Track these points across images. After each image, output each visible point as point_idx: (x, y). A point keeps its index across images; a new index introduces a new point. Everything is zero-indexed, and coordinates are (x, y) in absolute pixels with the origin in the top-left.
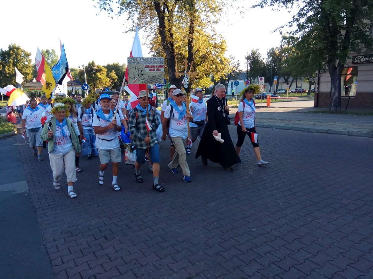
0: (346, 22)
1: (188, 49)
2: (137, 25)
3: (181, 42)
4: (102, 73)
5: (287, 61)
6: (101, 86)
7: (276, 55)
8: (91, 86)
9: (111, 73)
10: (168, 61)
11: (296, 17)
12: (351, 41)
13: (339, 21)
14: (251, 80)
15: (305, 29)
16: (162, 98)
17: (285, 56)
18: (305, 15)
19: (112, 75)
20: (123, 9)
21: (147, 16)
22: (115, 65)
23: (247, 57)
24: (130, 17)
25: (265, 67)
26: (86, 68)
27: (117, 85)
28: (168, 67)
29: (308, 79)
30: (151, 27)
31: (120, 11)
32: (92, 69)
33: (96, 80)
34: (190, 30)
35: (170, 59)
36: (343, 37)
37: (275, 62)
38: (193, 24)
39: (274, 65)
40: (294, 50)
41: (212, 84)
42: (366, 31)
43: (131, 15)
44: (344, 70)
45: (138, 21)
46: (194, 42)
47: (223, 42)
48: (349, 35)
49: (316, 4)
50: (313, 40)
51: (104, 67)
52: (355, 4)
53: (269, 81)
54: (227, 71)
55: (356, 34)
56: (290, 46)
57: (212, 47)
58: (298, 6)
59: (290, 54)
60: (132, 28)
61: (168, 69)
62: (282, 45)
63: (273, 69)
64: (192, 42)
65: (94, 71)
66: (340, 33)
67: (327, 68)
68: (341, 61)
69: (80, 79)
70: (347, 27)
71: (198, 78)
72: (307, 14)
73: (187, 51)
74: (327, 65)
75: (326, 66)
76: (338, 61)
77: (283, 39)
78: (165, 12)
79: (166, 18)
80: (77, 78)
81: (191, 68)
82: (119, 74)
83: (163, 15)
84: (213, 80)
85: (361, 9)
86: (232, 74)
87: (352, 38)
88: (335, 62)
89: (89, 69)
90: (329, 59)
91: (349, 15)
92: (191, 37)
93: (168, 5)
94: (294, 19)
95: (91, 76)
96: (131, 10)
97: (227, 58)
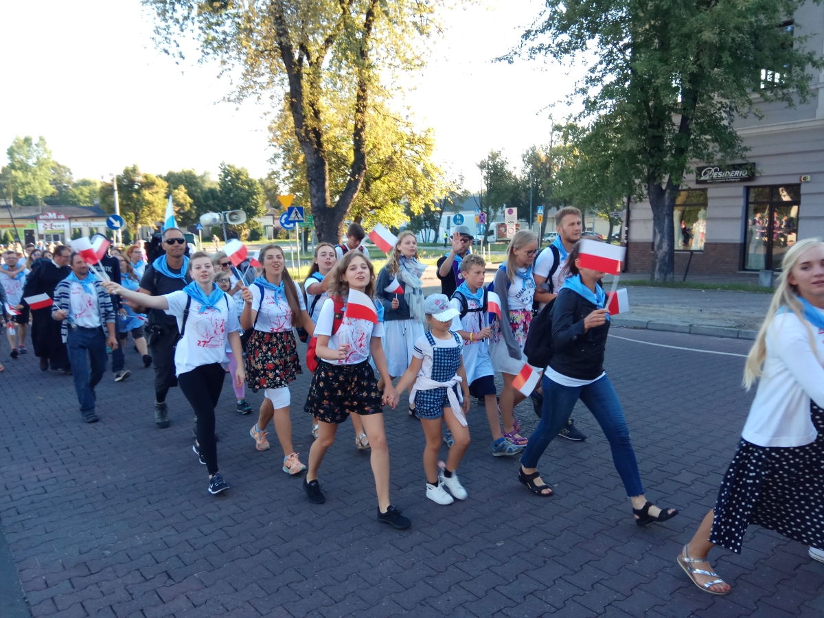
0: (682, 97)
1: (354, 145)
2: (239, 90)
3: (338, 128)
4: (154, 190)
5: (562, 174)
6: (153, 220)
7: (540, 161)
8: (127, 220)
9: (176, 191)
10: (308, 170)
11: (582, 85)
12: (692, 137)
13: (668, 95)
14: (488, 213)
15: (599, 109)
16: (294, 248)
17: (559, 164)
18: (598, 81)
19: (180, 196)
20: (208, 54)
21: (262, 70)
22: (184, 172)
23: (479, 163)
24: (223, 72)
25: (519, 185)
26: (119, 180)
27: (189, 218)
28: (309, 181)
29: (606, 212)
30: (272, 94)
31: (201, 58)
32: (132, 182)
33: (141, 206)
34: (357, 105)
35: (313, 164)
36: (675, 127)
37: (539, 175)
38: (364, 91)
39: (537, 182)
40: (577, 153)
41: (407, 220)
42: (722, 119)
43: (226, 67)
44: (680, 195)
45: (243, 81)
46: (367, 129)
47: (429, 130)
48: (688, 125)
49: (621, 59)
50: (617, 133)
51: (160, 177)
52: (698, 63)
53: (526, 214)
54: (437, 193)
55: (702, 124)
56: (568, 144)
57: (405, 141)
58: (585, 62)
59: (568, 159)
60: (228, 96)
61: (310, 186)
62: (552, 141)
63: (536, 189)
64: (362, 129)
65: (136, 187)
66: (671, 121)
67: (645, 192)
68: (673, 178)
69: (102, 203)
70: (684, 109)
71: (376, 207)
72: (603, 79)
73: (350, 149)
74: (645, 186)
75: (643, 187)
76: (666, 178)
77: (554, 130)
78: (304, 64)
79: (305, 76)
80: (97, 201)
81: (360, 185)
82: (196, 194)
83: (299, 71)
84: (408, 212)
85: (710, 72)
86: (449, 200)
87: (695, 131)
88: (661, 179)
89: (125, 182)
90: (648, 173)
91: (688, 86)
92: (360, 120)
93: (309, 48)
94: (578, 90)
95: (129, 198)
96: (226, 56)
97: (438, 167)
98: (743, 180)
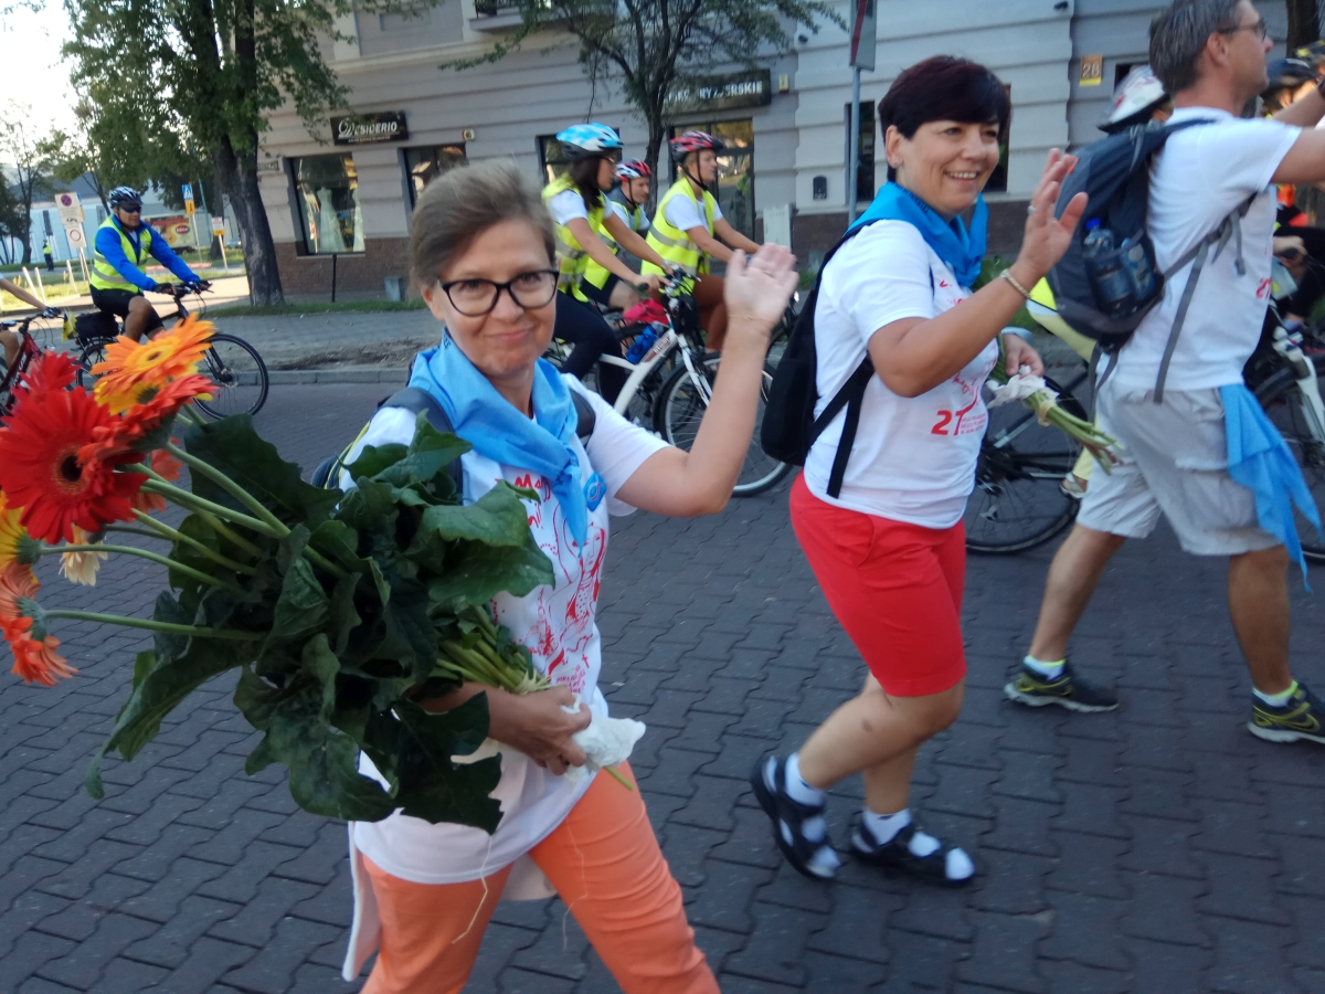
23: (73, 106)
98: (394, 138)
